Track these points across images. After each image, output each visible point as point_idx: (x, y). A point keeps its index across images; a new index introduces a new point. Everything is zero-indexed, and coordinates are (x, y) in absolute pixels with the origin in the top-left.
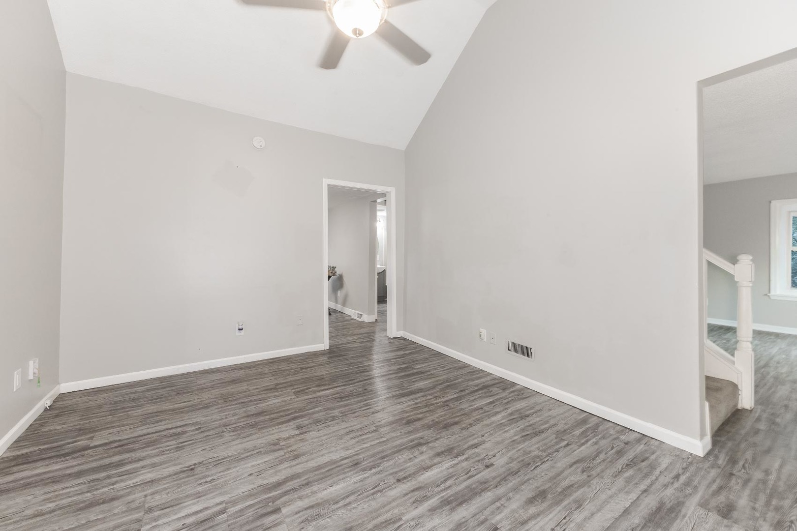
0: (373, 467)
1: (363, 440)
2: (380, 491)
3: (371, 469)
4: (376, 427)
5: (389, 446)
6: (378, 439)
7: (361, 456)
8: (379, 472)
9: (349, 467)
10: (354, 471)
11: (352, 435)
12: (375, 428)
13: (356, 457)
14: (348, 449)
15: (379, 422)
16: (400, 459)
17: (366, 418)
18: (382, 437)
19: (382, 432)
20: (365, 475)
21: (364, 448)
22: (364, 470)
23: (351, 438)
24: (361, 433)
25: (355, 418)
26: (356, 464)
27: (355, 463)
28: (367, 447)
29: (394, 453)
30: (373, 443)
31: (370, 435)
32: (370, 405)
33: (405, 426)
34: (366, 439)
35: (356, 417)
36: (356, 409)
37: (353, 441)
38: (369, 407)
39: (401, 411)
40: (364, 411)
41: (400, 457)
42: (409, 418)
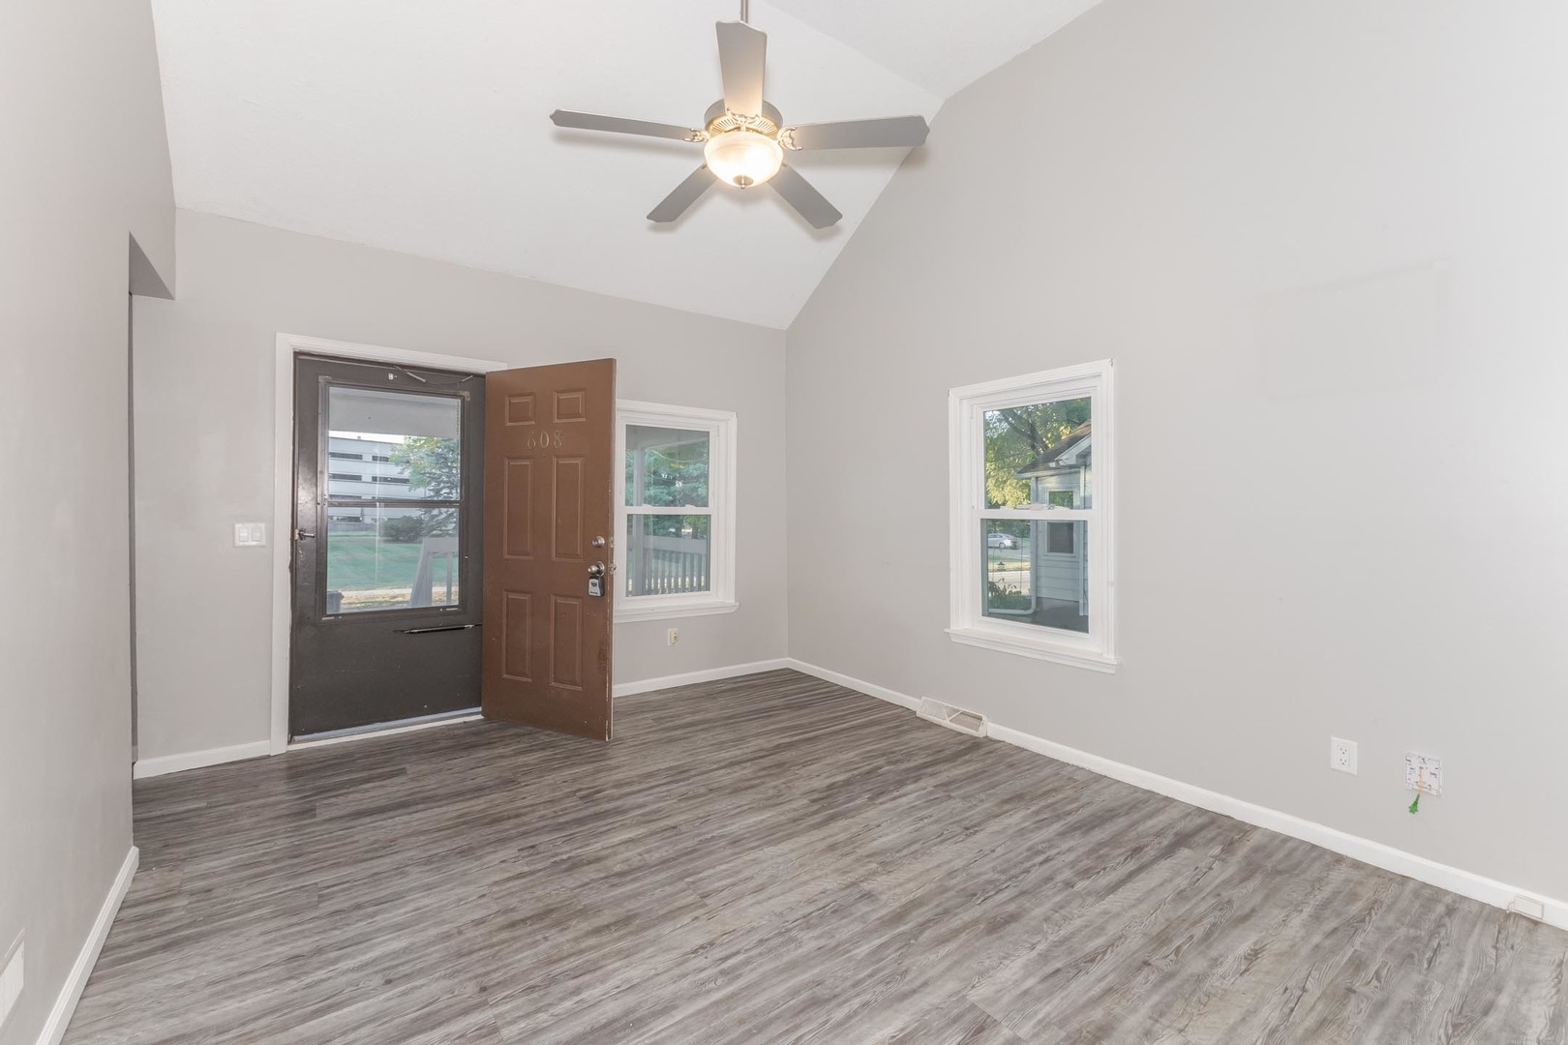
0: (708, 840)
1: (730, 876)
2: (699, 818)
3: (713, 837)
4: (705, 905)
5: (679, 869)
6: (701, 880)
7: (728, 852)
8: (699, 835)
9: (745, 838)
10: (735, 834)
11: (752, 885)
12: (707, 901)
13: (737, 850)
14: (752, 860)
15: (696, 918)
16: (667, 851)
17: (728, 928)
18: (693, 883)
19: (692, 894)
20: (720, 831)
21: (726, 863)
22: (722, 837)
23: (752, 878)
24: (736, 888)
25: (755, 924)
26: (735, 842)
27: (737, 844)
28: (721, 864)
29: (674, 859)
30: (711, 871)
31: (717, 885)
32: (723, 973)
33: (639, 911)
34: (723, 878)
35: (753, 928)
36: (761, 954)
37: (747, 873)
38: (725, 965)
39: (635, 957)
40: (734, 949)
41: (665, 854)
42: (622, 932)
